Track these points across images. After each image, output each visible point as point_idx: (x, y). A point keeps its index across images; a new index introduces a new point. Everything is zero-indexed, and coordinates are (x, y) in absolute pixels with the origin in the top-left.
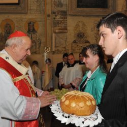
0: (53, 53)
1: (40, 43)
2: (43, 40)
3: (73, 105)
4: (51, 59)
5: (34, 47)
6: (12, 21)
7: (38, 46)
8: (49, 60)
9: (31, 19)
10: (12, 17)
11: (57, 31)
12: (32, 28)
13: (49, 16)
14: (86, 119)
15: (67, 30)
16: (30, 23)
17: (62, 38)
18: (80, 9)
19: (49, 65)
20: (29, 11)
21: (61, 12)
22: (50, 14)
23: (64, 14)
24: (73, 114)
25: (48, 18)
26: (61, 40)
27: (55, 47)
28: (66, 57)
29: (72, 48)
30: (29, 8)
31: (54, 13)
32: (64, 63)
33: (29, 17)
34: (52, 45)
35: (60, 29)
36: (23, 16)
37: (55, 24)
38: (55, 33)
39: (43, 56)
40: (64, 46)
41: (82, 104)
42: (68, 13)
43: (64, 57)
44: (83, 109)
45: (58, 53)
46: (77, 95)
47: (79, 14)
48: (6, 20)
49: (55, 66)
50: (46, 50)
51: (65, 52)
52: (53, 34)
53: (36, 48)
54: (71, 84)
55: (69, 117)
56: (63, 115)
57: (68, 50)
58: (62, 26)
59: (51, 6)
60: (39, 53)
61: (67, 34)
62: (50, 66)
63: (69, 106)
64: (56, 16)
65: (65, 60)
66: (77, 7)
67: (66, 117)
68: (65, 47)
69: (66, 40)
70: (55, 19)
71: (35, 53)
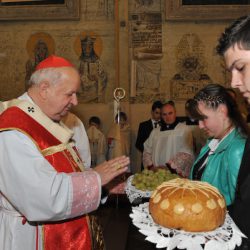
0: (133, 101)
1: (106, 81)
2: (111, 74)
3: (180, 209)
6: (50, 37)
7: (100, 88)
9: (86, 31)
10: (50, 28)
11: (140, 55)
12: (88, 51)
13: (123, 24)
14: (208, 239)
15: (160, 52)
16: (86, 40)
17: (150, 70)
19: (122, 125)
21: (150, 15)
22: (127, 21)
23: (156, 19)
24: (179, 229)
25: (121, 29)
26: (149, 74)
27: (137, 87)
28: (158, 110)
29: (171, 91)
31: (134, 17)
32: (153, 122)
33: (84, 27)
34: (130, 85)
35: (147, 51)
36: (72, 26)
37: (137, 40)
38: (136, 58)
40: (155, 86)
41: (197, 208)
42: (163, 18)
43: (154, 108)
44: (201, 217)
45: (142, 102)
46: (185, 187)
47: (188, 18)
48: (39, 34)
50: (117, 94)
51: (157, 99)
52: (133, 62)
53: (97, 92)
55: (171, 235)
56: (159, 232)
57: (164, 94)
58: (151, 44)
59: (129, 4)
61: (162, 60)
62: (125, 128)
63: (170, 212)
64: (138, 24)
66: (184, 4)
67: (166, 236)
68: (156, 89)
69: (158, 75)
70: (135, 30)
71: (96, 100)
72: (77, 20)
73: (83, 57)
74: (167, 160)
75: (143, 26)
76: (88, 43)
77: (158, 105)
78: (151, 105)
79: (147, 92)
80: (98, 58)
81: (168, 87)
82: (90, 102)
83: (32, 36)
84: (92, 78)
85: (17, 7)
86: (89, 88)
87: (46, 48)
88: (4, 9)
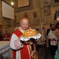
0: (45, 25)
1: (39, 21)
2: (40, 19)
4: (44, 27)
5: (37, 23)
6: (27, 13)
7: (38, 22)
8: (43, 28)
9: (34, 11)
10: (27, 11)
11: (46, 15)
12: (35, 15)
13: (42, 9)
15: (51, 13)
16: (34, 13)
17: (49, 18)
18: (56, 3)
20: (34, 8)
21: (48, 6)
22: (43, 8)
25: (42, 10)
26: (49, 19)
27: (46, 22)
28: (51, 26)
30: (34, 7)
31: (44, 7)
32: (50, 29)
34: (44, 21)
35: (48, 14)
37: (45, 12)
38: (45, 15)
39: (41, 26)
40: (50, 21)
42: (51, 6)
43: (50, 26)
45: (47, 25)
49: (46, 30)
50: (41, 24)
51: (51, 24)
52: (45, 16)
54: (54, 39)
57: (52, 23)
58: (49, 12)
59: (43, 4)
60: (39, 25)
61: (51, 15)
62: (44, 31)
64: (45, 8)
65: (51, 27)
68: (50, 22)
69: (51, 18)
70: (45, 9)
71: (37, 25)
72: (32, 9)
73: (34, 16)
74: (54, 37)
75: (46, 8)
76: (35, 14)
77: (51, 25)
78: (49, 25)
79: (48, 22)
80: (37, 16)
81: (53, 21)
82: (36, 26)
83: (24, 14)
84: (36, 21)
85: (21, 8)
86: (36, 23)
87: (27, 16)
88: (18, 9)
